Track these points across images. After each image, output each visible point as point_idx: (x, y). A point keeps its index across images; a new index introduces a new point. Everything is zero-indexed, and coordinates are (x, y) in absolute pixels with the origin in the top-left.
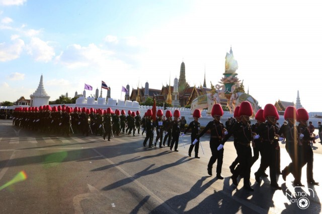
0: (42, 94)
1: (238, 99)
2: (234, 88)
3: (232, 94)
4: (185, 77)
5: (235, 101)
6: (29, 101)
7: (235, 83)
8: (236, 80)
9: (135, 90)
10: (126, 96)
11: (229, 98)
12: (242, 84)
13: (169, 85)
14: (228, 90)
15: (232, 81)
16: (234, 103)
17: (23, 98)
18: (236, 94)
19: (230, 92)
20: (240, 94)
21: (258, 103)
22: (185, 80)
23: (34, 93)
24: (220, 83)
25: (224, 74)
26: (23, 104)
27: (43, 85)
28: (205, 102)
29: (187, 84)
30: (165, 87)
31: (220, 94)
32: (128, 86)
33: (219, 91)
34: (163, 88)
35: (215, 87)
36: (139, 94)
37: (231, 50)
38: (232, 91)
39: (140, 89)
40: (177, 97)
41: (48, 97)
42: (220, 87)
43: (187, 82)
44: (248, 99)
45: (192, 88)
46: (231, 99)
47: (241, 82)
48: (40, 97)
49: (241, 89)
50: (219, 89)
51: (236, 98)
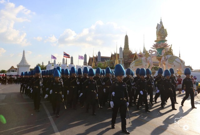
0: (25, 64)
1: (167, 61)
2: (164, 52)
3: (162, 56)
4: (128, 46)
5: (165, 63)
6: (16, 69)
7: (165, 48)
8: (166, 45)
9: (91, 58)
10: (84, 62)
11: (160, 60)
12: (171, 48)
13: (116, 53)
14: (159, 54)
15: (162, 47)
16: (164, 64)
17: (13, 67)
18: (166, 56)
19: (161, 56)
20: (169, 56)
21: (184, 63)
22: (128, 49)
23: (19, 63)
24: (153, 48)
25: (155, 41)
26: (13, 71)
27: (25, 58)
28: (140, 64)
29: (130, 52)
30: (113, 55)
31: (153, 57)
32: (85, 55)
33: (152, 55)
34: (112, 55)
35: (148, 52)
36: (94, 61)
37: (161, 21)
38: (163, 54)
39: (95, 57)
40: (122, 62)
41: (29, 66)
42: (152, 51)
43: (130, 50)
44: (176, 60)
45: (134, 54)
46: (162, 60)
47: (170, 47)
48: (24, 66)
49: (170, 52)
50: (151, 53)
51: (166, 60)
